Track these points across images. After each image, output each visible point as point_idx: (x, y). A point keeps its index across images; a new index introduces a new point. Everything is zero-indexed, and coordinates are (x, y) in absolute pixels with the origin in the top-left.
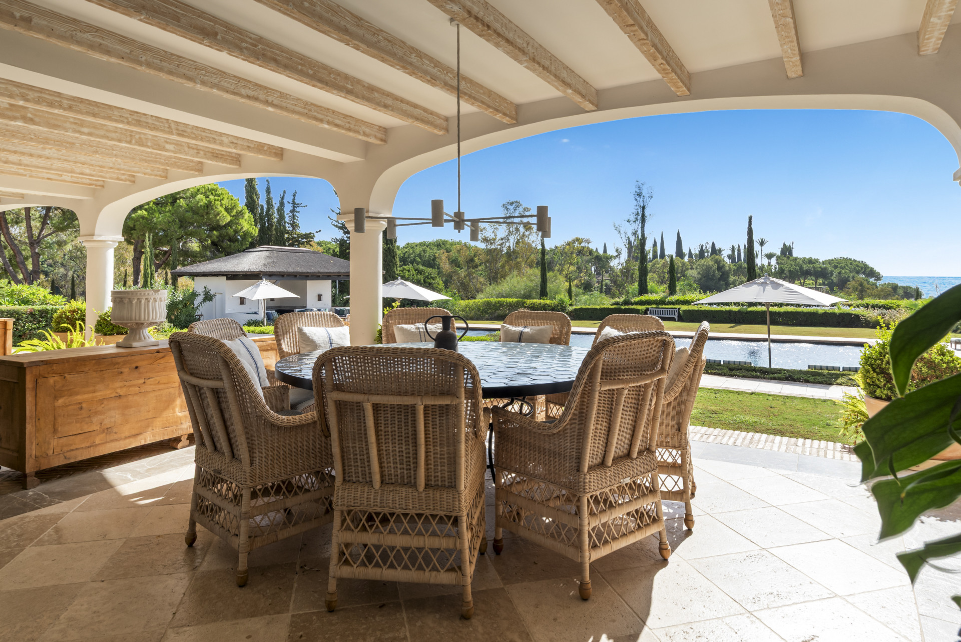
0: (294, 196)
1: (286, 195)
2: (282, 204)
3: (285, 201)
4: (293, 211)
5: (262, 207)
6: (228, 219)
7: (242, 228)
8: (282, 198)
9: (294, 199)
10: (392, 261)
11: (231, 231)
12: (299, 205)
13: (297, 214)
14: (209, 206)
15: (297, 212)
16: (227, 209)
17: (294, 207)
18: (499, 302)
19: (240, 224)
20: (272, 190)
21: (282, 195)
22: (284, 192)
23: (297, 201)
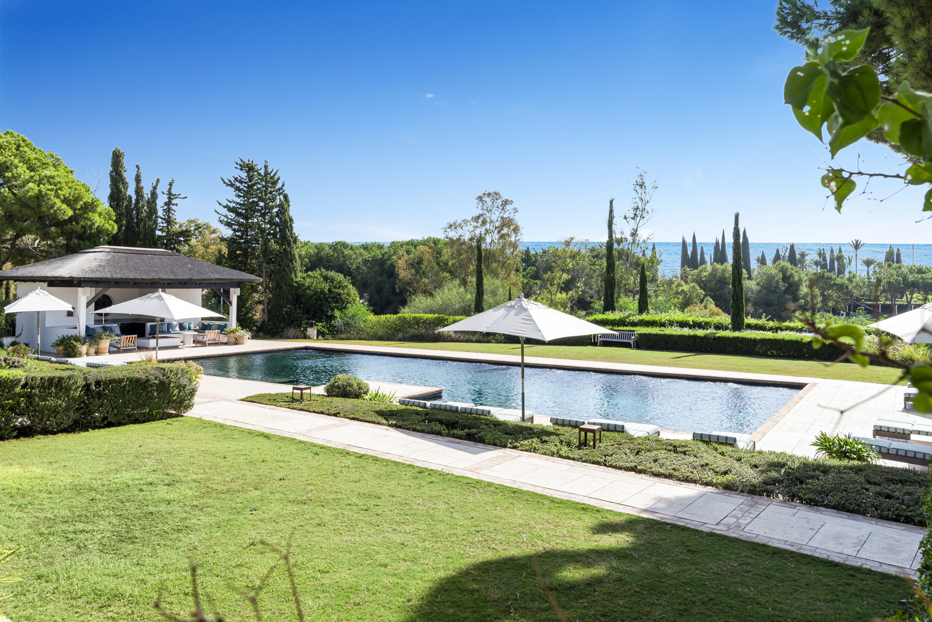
0: (171, 185)
1: (159, 184)
2: (154, 195)
3: (158, 191)
4: (168, 203)
5: (130, 197)
6: (70, 213)
7: (93, 224)
8: (155, 188)
9: (170, 189)
10: (288, 266)
11: (78, 228)
12: (176, 196)
13: (173, 207)
14: (39, 196)
15: (173, 205)
16: (66, 201)
17: (169, 198)
18: (414, 318)
19: (89, 219)
20: (142, 178)
21: (155, 184)
22: (158, 181)
23: (173, 192)
